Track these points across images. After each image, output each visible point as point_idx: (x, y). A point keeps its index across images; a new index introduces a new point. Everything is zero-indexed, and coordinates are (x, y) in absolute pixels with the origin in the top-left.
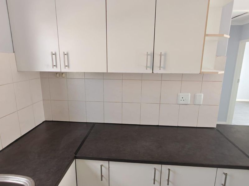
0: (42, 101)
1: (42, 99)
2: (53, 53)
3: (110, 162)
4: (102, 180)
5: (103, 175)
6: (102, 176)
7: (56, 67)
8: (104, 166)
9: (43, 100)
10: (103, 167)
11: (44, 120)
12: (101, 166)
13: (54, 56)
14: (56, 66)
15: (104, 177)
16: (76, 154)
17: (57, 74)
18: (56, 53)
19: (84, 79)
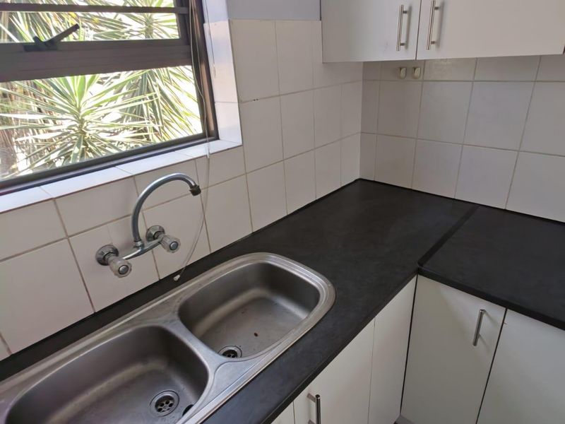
0: (360, 134)
1: (360, 130)
2: (405, 10)
3: (508, 310)
4: (475, 344)
5: (480, 333)
6: (477, 335)
7: (407, 47)
8: (487, 315)
9: (362, 132)
10: (484, 316)
11: (358, 177)
12: (482, 313)
13: (405, 16)
14: (406, 45)
15: (482, 339)
16: (421, 264)
17: (401, 69)
18: (410, 8)
19: (472, 81)
